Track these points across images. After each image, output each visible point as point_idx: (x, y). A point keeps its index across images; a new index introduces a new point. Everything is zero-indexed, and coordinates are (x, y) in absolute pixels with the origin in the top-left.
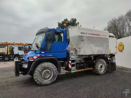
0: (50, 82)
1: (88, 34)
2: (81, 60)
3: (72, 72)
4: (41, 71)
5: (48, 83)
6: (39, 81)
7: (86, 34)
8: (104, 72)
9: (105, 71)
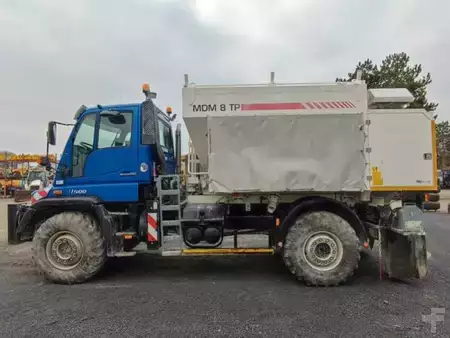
0: (72, 275)
1: (228, 107)
2: (207, 214)
3: (165, 253)
4: (44, 237)
5: (67, 277)
6: (40, 266)
7: (218, 108)
8: (336, 274)
9: (348, 269)
